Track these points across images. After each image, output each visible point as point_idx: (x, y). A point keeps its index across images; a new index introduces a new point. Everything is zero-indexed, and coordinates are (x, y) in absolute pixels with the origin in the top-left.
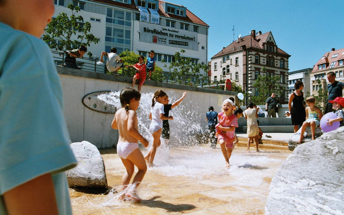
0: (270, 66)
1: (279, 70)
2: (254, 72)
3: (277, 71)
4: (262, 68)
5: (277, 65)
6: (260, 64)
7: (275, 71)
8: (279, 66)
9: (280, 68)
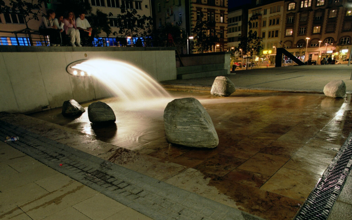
0: (211, 5)
1: (219, 9)
2: (196, 12)
3: (217, 10)
4: (203, 7)
5: (217, 3)
6: (201, 4)
7: (215, 10)
8: (219, 4)
9: (220, 6)
